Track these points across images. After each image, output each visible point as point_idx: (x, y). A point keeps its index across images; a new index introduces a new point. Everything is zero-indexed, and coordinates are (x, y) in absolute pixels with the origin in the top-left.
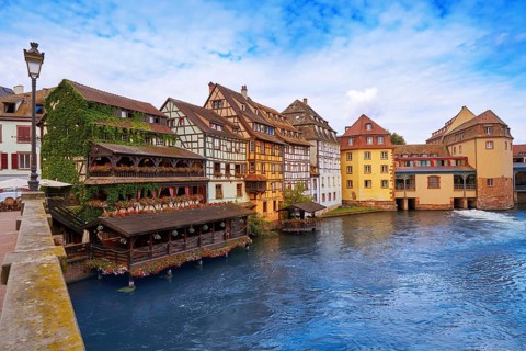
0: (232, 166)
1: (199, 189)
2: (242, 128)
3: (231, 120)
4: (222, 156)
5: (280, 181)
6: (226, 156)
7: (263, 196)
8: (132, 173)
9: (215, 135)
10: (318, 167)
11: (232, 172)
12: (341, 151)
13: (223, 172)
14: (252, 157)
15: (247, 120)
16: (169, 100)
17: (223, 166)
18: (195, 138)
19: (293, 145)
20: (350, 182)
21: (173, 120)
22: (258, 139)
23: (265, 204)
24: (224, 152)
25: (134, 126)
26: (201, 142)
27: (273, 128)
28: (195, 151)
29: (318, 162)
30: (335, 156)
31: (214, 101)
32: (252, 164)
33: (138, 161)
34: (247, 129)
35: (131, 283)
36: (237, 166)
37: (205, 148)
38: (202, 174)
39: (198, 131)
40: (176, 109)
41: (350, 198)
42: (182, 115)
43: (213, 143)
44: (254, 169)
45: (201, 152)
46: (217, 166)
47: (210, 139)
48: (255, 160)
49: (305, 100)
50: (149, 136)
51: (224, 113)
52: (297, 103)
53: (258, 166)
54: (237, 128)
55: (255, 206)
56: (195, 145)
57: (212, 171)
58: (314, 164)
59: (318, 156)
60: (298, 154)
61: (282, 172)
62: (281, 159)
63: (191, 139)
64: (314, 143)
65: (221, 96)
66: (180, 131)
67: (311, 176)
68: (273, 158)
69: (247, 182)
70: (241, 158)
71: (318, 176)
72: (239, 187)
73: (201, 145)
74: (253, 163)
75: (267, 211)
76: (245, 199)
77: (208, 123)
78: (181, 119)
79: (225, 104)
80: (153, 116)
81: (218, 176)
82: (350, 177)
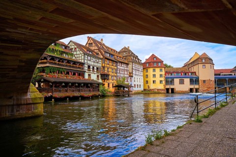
0: (95, 68)
1: (82, 74)
2: (100, 54)
3: (96, 51)
5: (115, 76)
6: (93, 63)
7: (108, 81)
8: (55, 64)
9: (90, 56)
10: (132, 73)
11: (95, 70)
12: (143, 69)
13: (91, 69)
14: (104, 65)
15: (102, 51)
16: (71, 41)
17: (91, 67)
18: (80, 55)
19: (122, 63)
20: (147, 81)
21: (72, 49)
22: (106, 58)
23: (109, 84)
24: (91, 62)
25: (57, 48)
26: (83, 57)
27: (113, 55)
28: (80, 61)
29: (132, 71)
30: (140, 70)
31: (89, 44)
33: (58, 60)
34: (102, 54)
35: (53, 100)
36: (97, 68)
37: (84, 59)
38: (83, 69)
39: (81, 53)
40: (73, 44)
42: (76, 47)
43: (87, 58)
44: (104, 70)
45: (83, 61)
46: (89, 67)
47: (86, 56)
49: (128, 47)
50: (62, 53)
51: (93, 48)
52: (125, 48)
53: (106, 69)
54: (98, 54)
55: (104, 84)
56: (80, 58)
57: (87, 69)
59: (132, 69)
60: (123, 67)
61: (116, 73)
62: (116, 68)
64: (131, 63)
65: (92, 42)
66: (75, 53)
67: (129, 76)
68: (113, 67)
69: (101, 75)
70: (99, 65)
71: (132, 77)
72: (98, 76)
73: (83, 58)
74: (104, 67)
75: (109, 87)
76: (100, 81)
77: (86, 50)
78: (75, 48)
79: (94, 45)
80: (64, 46)
81: (89, 71)
82: (147, 79)
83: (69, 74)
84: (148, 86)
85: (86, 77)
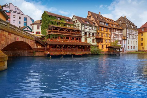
0: (91, 34)
1: (79, 39)
2: (96, 23)
3: (93, 21)
4: (88, 30)
5: (109, 40)
6: (89, 31)
7: (102, 43)
9: (87, 25)
10: (126, 37)
11: (91, 36)
12: (139, 33)
13: (88, 35)
14: (98, 31)
15: (98, 21)
16: (74, 16)
17: (88, 33)
19: (116, 29)
20: (142, 44)
22: (100, 26)
23: (102, 46)
24: (88, 29)
25: (61, 21)
26: (81, 26)
28: (79, 29)
29: (126, 35)
30: (135, 34)
31: (89, 17)
33: (66, 30)
34: (97, 23)
36: (93, 34)
37: (81, 28)
38: (80, 35)
39: (80, 23)
40: (75, 18)
41: (142, 49)
42: (77, 19)
43: (84, 27)
44: (99, 35)
46: (86, 33)
47: (83, 25)
48: (99, 32)
49: (125, 16)
51: (91, 19)
52: (122, 17)
53: (100, 34)
54: (95, 23)
55: (98, 46)
57: (84, 34)
58: (125, 36)
59: (126, 33)
60: (118, 32)
61: (110, 37)
62: (110, 33)
63: (78, 26)
64: (125, 29)
65: (91, 15)
66: (76, 24)
67: (123, 39)
68: (107, 32)
69: (96, 39)
70: (95, 32)
71: (126, 40)
72: (93, 40)
74: (98, 33)
75: (103, 48)
76: (95, 44)
77: (84, 21)
78: (76, 21)
79: (92, 17)
80: (68, 19)
81: (86, 36)
82: (142, 42)
83: (68, 39)
84: (143, 47)
85: (83, 40)
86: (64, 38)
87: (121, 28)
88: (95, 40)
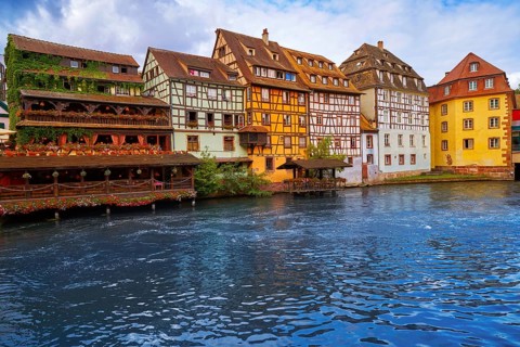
0: (218, 116)
2: (241, 74)
3: (232, 67)
4: (199, 104)
5: (301, 135)
6: (206, 104)
7: (266, 152)
9: (196, 82)
10: (376, 121)
11: (218, 123)
12: (432, 104)
13: (202, 122)
14: (249, 105)
15: (249, 65)
17: (201, 115)
18: (164, 86)
19: (327, 93)
20: (445, 143)
23: (270, 161)
24: (204, 99)
25: (84, 74)
26: (168, 89)
27: (291, 72)
29: (376, 113)
30: (415, 108)
32: (249, 114)
36: (227, 118)
37: (171, 95)
38: (166, 123)
39: (166, 77)
40: (153, 58)
41: (444, 163)
42: (157, 63)
43: (184, 90)
44: (251, 119)
45: (167, 101)
46: (192, 116)
47: (179, 86)
48: (251, 108)
49: (380, 43)
51: (226, 60)
52: (366, 47)
53: (258, 116)
55: (250, 162)
56: (164, 93)
57: (183, 121)
58: (372, 117)
59: (376, 107)
60: (337, 104)
61: (306, 125)
62: (302, 109)
63: (163, 90)
64: (371, 91)
65: (224, 43)
66: (157, 81)
67: (361, 131)
68: (287, 108)
69: (241, 135)
70: (236, 107)
71: (376, 132)
74: (250, 112)
76: (238, 153)
77: (186, 70)
79: (228, 50)
80: (118, 65)
81: (192, 126)
82: (444, 137)
83: (109, 141)
84: (449, 157)
85: (179, 143)
86: (87, 140)
87: (353, 89)
88: (236, 138)
